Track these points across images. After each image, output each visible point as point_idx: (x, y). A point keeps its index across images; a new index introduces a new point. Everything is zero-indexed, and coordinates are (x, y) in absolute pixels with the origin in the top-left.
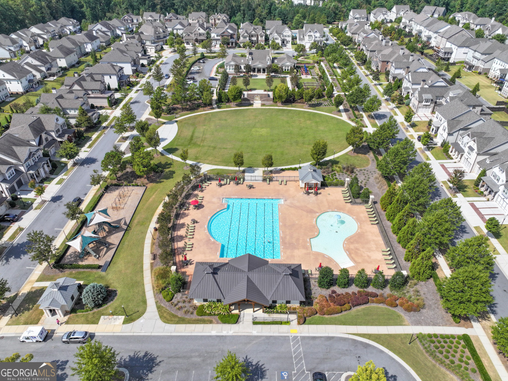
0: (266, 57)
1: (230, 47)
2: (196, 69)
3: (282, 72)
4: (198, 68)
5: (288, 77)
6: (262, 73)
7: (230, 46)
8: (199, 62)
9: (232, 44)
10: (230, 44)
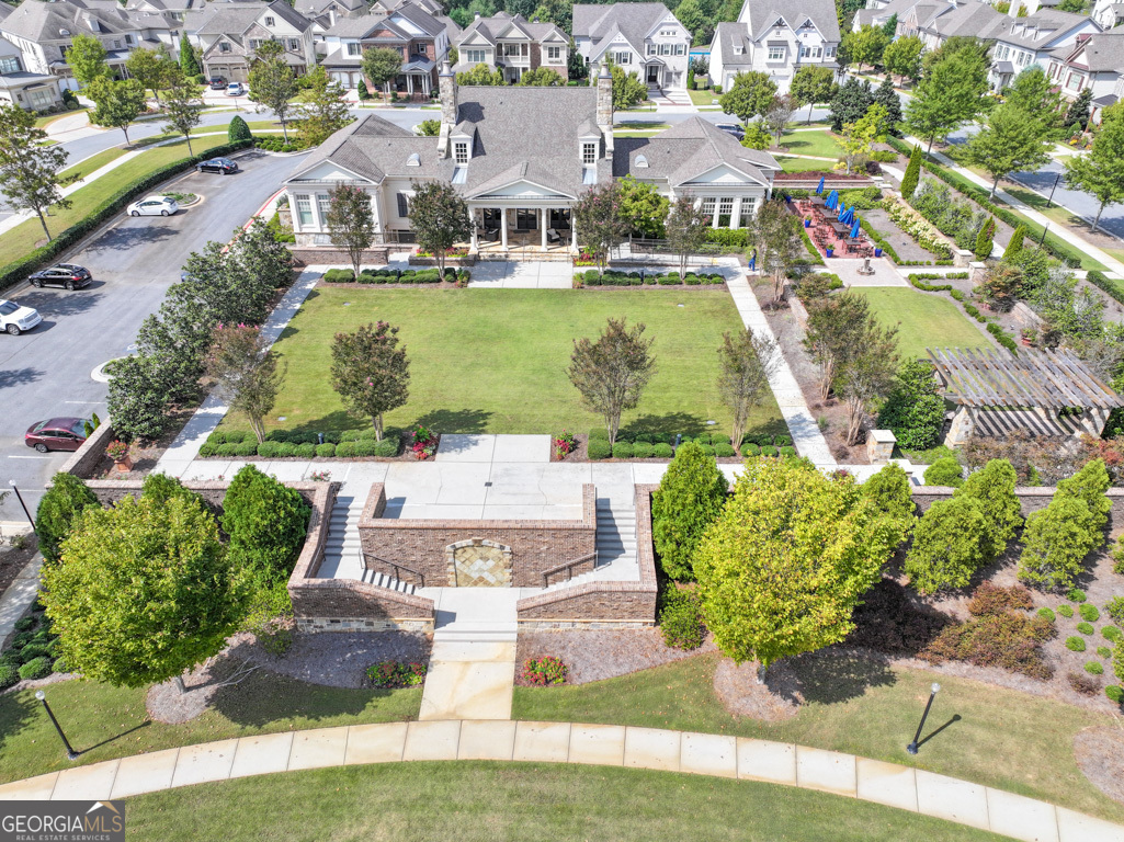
0: (573, 135)
1: (409, 100)
2: (157, 209)
3: (699, 237)
4: (166, 206)
5: (735, 274)
6: (544, 247)
7: (410, 92)
8: (205, 168)
9: (418, 86)
10: (410, 84)
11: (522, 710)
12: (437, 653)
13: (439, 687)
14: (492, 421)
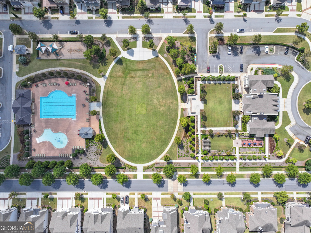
11: (182, 109)
12: (185, 103)
13: (183, 104)
14: (206, 105)
